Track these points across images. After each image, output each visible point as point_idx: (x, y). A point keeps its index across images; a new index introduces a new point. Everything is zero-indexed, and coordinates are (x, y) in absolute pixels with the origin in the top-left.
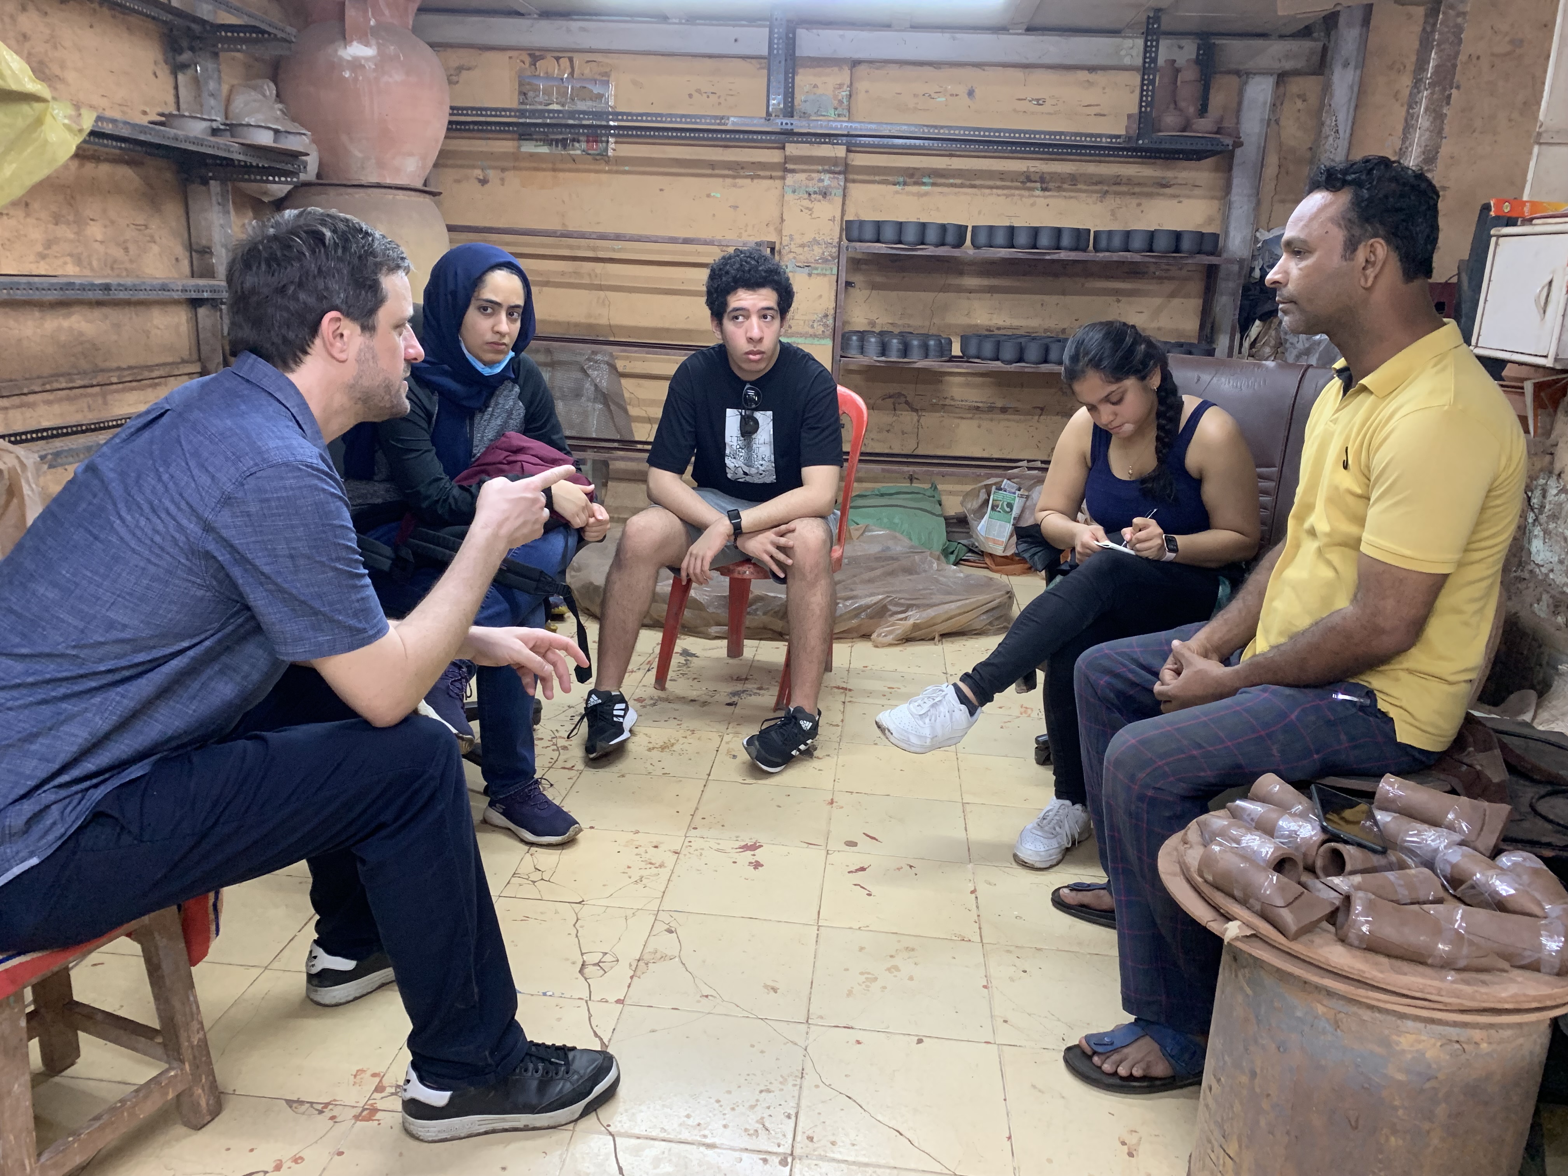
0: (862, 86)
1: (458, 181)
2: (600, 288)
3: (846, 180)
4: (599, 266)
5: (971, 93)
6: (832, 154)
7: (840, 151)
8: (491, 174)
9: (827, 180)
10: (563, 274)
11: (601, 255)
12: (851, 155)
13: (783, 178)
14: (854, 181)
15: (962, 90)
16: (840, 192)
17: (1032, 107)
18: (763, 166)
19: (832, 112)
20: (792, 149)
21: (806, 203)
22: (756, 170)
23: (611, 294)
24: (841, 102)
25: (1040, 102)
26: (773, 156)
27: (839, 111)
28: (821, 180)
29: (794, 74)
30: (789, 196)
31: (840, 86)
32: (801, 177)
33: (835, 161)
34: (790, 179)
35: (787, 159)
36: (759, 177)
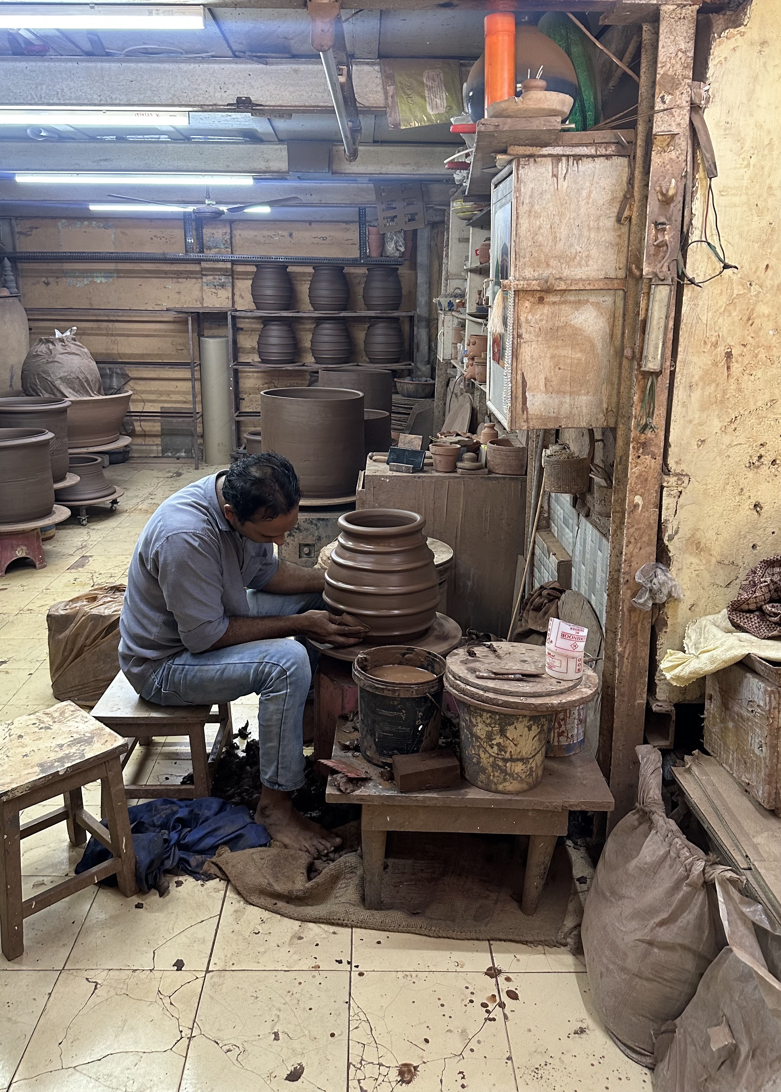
0: (237, 233)
1: (34, 284)
2: (112, 335)
3: (233, 278)
4: (110, 325)
5: (291, 235)
6: (224, 267)
7: (229, 265)
8: (51, 280)
9: (223, 279)
10: (92, 329)
11: (112, 318)
12: (235, 266)
13: (202, 278)
14: (238, 279)
15: (286, 233)
16: (230, 284)
17: (321, 241)
18: (192, 272)
19: (222, 246)
20: (204, 265)
21: (214, 290)
22: (189, 275)
23: (118, 338)
24: (226, 241)
25: (324, 239)
26: (196, 268)
27: (226, 245)
28: (220, 279)
29: (202, 228)
30: (205, 288)
31: (226, 233)
32: (211, 278)
33: (226, 270)
34: (205, 279)
35: (203, 269)
36: (190, 278)
